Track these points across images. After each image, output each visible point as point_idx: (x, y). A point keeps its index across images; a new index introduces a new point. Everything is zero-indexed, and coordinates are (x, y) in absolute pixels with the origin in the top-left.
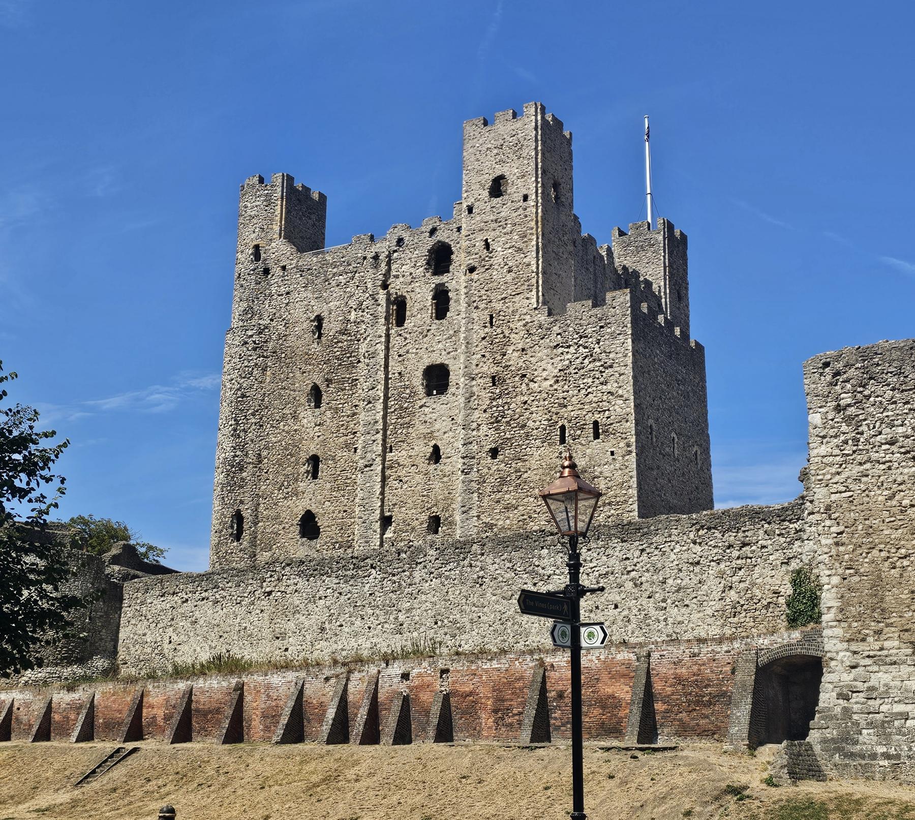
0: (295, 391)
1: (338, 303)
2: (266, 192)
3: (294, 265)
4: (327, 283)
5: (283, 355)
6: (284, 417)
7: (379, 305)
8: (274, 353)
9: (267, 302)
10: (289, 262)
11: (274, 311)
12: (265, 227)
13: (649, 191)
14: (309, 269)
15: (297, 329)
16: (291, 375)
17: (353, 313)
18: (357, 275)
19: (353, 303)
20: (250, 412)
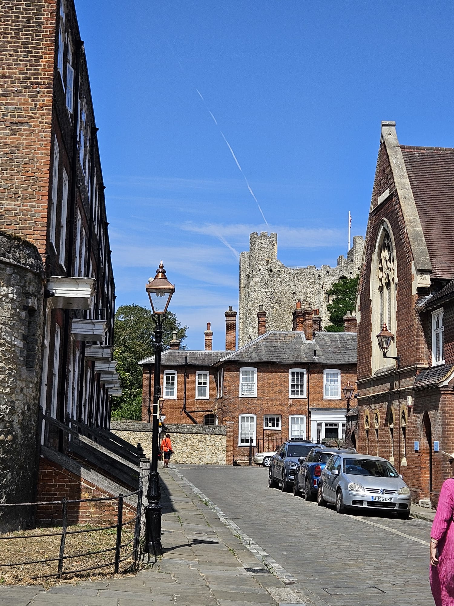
0: (286, 318)
1: (303, 289)
2: (271, 240)
3: (283, 271)
4: (298, 281)
5: (281, 304)
6: (282, 327)
7: (321, 294)
8: (277, 303)
9: (272, 283)
10: (281, 269)
11: (276, 287)
12: (271, 253)
13: (349, 241)
14: (290, 274)
15: (286, 296)
16: (284, 312)
17: (309, 294)
18: (310, 280)
19: (308, 290)
20: (270, 324)
